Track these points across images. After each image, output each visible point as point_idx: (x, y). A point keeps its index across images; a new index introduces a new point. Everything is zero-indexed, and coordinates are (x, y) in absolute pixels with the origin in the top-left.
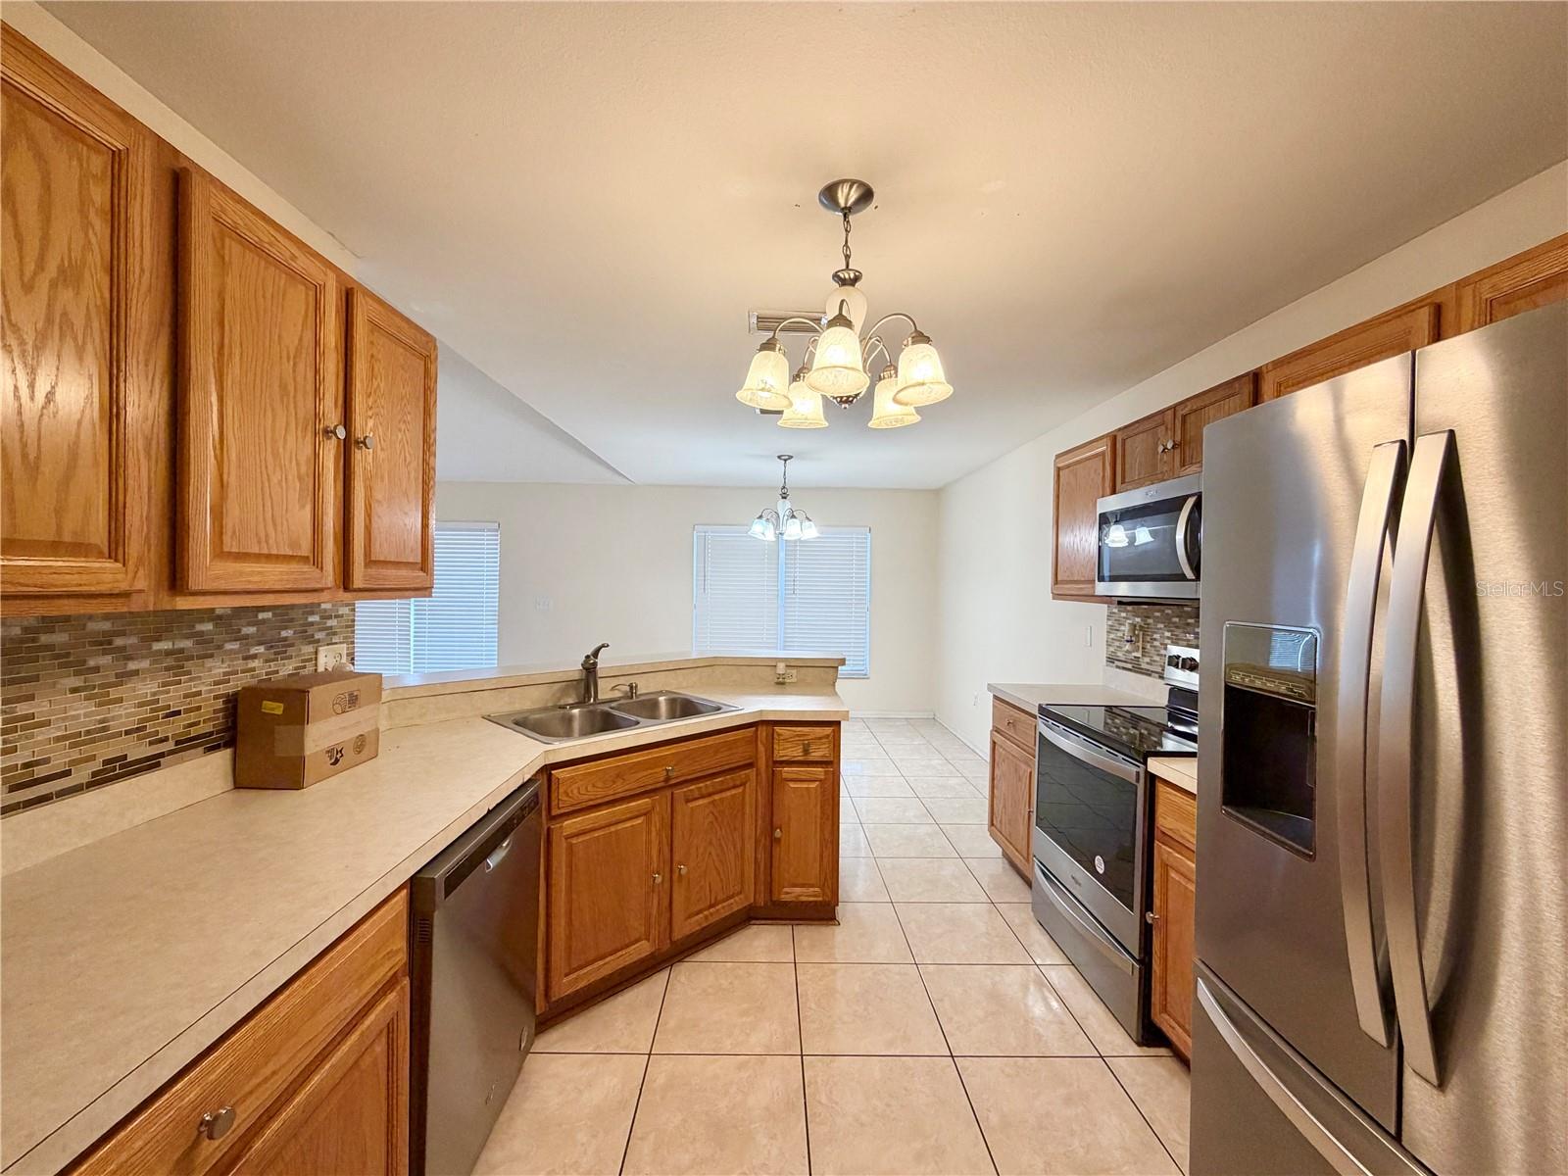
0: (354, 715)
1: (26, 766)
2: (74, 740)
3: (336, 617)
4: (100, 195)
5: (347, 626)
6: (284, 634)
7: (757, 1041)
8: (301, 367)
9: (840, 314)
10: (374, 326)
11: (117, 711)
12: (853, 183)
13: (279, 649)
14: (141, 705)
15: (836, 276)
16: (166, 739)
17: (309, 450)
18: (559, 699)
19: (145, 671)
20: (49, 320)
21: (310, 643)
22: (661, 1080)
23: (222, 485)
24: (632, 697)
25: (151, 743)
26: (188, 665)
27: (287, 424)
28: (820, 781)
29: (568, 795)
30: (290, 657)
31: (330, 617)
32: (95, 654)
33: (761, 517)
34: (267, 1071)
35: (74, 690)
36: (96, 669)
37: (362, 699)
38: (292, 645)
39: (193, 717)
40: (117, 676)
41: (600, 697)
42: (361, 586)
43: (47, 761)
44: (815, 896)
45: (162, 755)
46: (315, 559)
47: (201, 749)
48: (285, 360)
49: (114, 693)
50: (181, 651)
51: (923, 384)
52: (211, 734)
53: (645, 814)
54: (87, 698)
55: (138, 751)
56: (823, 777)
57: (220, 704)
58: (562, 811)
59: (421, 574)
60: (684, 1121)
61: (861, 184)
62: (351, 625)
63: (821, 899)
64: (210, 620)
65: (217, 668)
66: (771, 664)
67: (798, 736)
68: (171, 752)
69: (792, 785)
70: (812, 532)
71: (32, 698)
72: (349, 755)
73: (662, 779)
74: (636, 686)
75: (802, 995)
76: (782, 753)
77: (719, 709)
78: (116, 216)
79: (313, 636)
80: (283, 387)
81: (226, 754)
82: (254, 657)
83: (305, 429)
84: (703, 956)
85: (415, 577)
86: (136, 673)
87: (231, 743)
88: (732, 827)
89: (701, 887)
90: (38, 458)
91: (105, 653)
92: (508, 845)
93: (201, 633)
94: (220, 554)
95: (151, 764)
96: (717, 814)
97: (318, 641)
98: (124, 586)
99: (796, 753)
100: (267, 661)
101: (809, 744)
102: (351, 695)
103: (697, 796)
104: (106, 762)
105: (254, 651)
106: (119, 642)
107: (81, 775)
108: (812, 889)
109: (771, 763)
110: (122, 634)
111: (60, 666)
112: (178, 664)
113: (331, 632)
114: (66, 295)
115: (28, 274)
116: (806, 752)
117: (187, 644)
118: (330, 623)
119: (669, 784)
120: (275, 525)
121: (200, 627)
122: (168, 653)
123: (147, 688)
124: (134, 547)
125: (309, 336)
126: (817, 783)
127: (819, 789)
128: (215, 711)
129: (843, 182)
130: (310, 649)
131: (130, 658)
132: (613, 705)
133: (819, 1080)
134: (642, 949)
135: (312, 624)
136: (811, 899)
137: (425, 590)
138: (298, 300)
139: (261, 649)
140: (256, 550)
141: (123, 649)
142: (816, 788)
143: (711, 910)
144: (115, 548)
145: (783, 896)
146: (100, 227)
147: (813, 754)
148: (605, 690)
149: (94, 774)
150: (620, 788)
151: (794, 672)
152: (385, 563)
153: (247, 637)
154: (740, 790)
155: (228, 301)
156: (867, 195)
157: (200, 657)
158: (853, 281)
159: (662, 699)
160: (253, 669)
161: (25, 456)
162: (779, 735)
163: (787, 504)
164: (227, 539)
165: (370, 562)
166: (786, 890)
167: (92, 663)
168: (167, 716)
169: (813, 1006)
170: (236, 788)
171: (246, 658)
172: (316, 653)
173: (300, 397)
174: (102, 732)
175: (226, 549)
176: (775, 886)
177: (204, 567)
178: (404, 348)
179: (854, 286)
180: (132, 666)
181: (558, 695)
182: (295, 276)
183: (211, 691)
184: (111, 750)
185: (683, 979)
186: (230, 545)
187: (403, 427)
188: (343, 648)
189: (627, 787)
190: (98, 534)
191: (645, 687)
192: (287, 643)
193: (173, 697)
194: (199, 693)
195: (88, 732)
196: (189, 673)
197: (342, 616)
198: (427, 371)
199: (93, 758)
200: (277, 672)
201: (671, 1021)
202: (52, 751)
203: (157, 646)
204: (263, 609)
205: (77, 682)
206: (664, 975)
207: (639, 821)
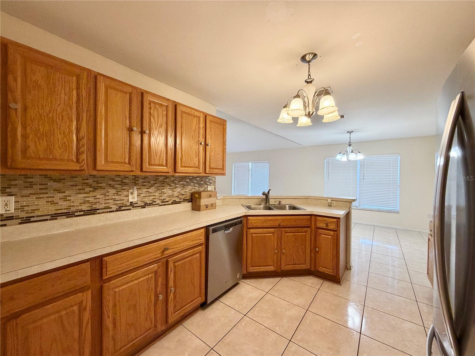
0: (210, 199)
1: (163, 199)
2: (169, 196)
3: (212, 180)
4: (165, 113)
5: (214, 182)
6: (201, 182)
7: (296, 302)
8: (196, 132)
9: (298, 94)
10: (211, 122)
11: (175, 193)
12: (310, 54)
13: (200, 185)
14: (178, 192)
15: (306, 81)
16: (181, 199)
17: (198, 147)
18: (260, 203)
19: (179, 187)
20: (158, 133)
21: (206, 185)
22: (267, 299)
23: (182, 155)
24: (280, 204)
25: (179, 199)
26: (185, 187)
27: (193, 143)
28: (332, 236)
29: (251, 223)
30: (203, 187)
31: (210, 180)
32: (172, 183)
33: (340, 153)
34: (176, 246)
35: (169, 189)
36: (172, 186)
37: (212, 196)
38: (203, 185)
39: (186, 196)
40: (175, 187)
41: (270, 203)
42: (208, 173)
43: (166, 199)
44: (330, 272)
45: (181, 201)
46: (198, 167)
47: (187, 202)
48: (193, 132)
49: (174, 190)
50: (184, 184)
51: (324, 108)
52: (189, 199)
53: (273, 233)
54: (171, 190)
55: (178, 200)
56: (333, 235)
57: (190, 194)
58: (250, 227)
59: (222, 171)
60: (268, 309)
61: (312, 53)
62: (215, 182)
63: (332, 274)
64: (189, 179)
65: (190, 187)
66: (326, 199)
67: (324, 220)
68: (182, 201)
69: (323, 235)
70: (360, 157)
71: (164, 189)
72: (209, 206)
73: (278, 225)
74: (281, 202)
75: (316, 297)
76: (319, 225)
77: (300, 209)
78: (167, 116)
79: (207, 183)
80: (192, 137)
81: (191, 203)
82: (196, 186)
83: (196, 144)
84: (292, 278)
85: (221, 171)
86: (177, 187)
87: (191, 202)
88: (302, 244)
89: (290, 258)
90: (157, 153)
91: (173, 183)
92: (232, 229)
93: (187, 181)
94: (182, 166)
95: (179, 203)
96: (296, 239)
97: (208, 185)
98: (167, 171)
99: (324, 226)
100: (198, 187)
101: (328, 223)
102: (210, 195)
103: (289, 232)
104: (173, 201)
105: (196, 185)
106: (175, 182)
107: (170, 202)
108: (329, 270)
109: (316, 228)
110: (175, 180)
111: (167, 185)
112: (184, 186)
113: (211, 183)
114: (160, 129)
115: (156, 127)
116: (327, 226)
117: (185, 183)
118: (210, 181)
119: (279, 227)
120: (191, 161)
121: (187, 180)
122: (182, 184)
123: (179, 190)
124: (169, 165)
125: (197, 126)
126: (331, 236)
127: (332, 238)
128: (189, 195)
129: (308, 54)
130: (206, 186)
131: (176, 184)
132: (272, 206)
133: (309, 317)
134: (271, 268)
135: (207, 181)
136: (328, 273)
137: (224, 174)
138: (195, 120)
139: (197, 185)
140: (187, 166)
141: (175, 183)
142: (331, 238)
143: (294, 266)
144: (166, 166)
145: (319, 269)
146: (165, 118)
147: (329, 227)
148: (272, 202)
149: (172, 202)
150: (265, 225)
151: (335, 202)
152: (214, 168)
153: (195, 182)
154: (305, 233)
155: (183, 123)
156: (315, 55)
157: (187, 185)
158: (311, 82)
159: (287, 206)
160: (196, 189)
161: (155, 152)
162: (318, 219)
163: (351, 148)
164: (183, 164)
165: (210, 168)
166: (320, 268)
167: (171, 185)
168: (182, 195)
169: (318, 301)
170: (192, 210)
171: (194, 186)
172: (207, 187)
173: (196, 138)
174: (172, 196)
175: (182, 165)
176: (317, 266)
177: (180, 169)
178: (218, 124)
179: (311, 83)
180: (177, 186)
181: (260, 202)
182: (195, 116)
183: (188, 192)
184: (174, 199)
185: (284, 281)
186: (183, 165)
187: (218, 140)
188: (213, 187)
189: (267, 225)
190: (164, 163)
191: (283, 202)
192: (202, 184)
193: (183, 192)
194: (187, 192)
195: (171, 196)
196: (185, 188)
197: (213, 180)
198: (223, 128)
199: (171, 200)
200: (200, 190)
201: (276, 288)
202: (166, 198)
203: (181, 183)
204: (190, 176)
205: (170, 187)
206: (280, 278)
207: (271, 234)
